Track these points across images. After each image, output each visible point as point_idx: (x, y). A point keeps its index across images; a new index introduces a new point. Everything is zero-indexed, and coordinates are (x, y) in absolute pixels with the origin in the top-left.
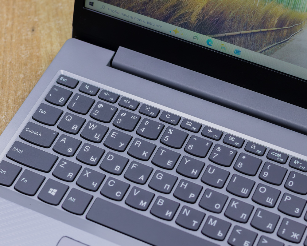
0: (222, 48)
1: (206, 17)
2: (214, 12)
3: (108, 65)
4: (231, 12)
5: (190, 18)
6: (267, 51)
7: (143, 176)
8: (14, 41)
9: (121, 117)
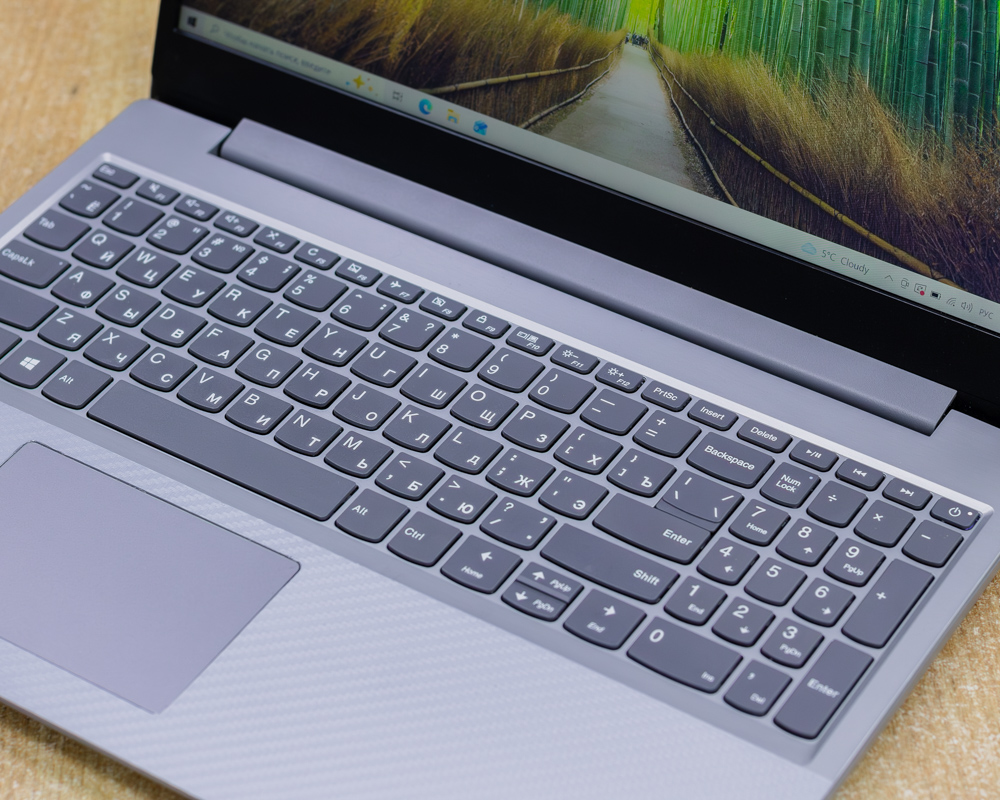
0: (450, 118)
1: (419, 47)
2: (435, 35)
3: (212, 152)
4: (468, 34)
5: (387, 51)
6: (539, 124)
7: (228, 352)
8: (28, 107)
9: (212, 247)
